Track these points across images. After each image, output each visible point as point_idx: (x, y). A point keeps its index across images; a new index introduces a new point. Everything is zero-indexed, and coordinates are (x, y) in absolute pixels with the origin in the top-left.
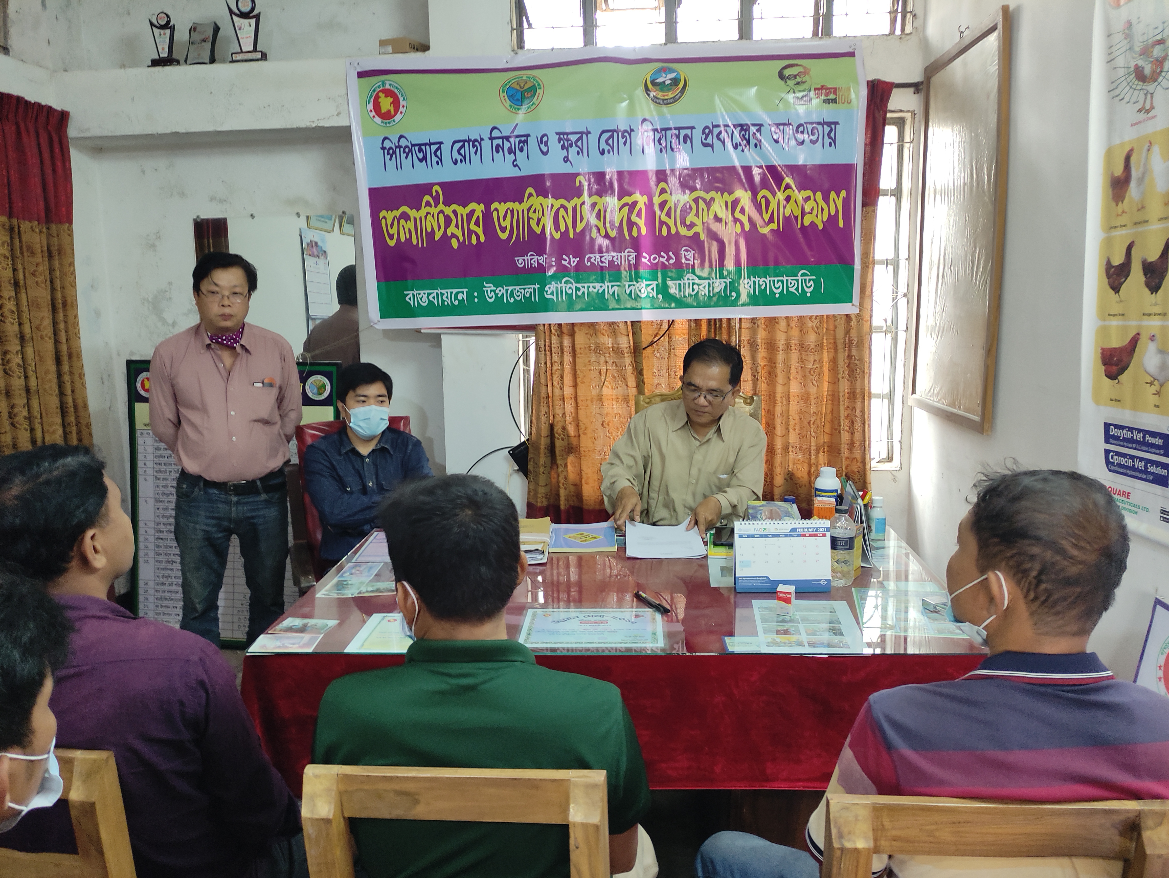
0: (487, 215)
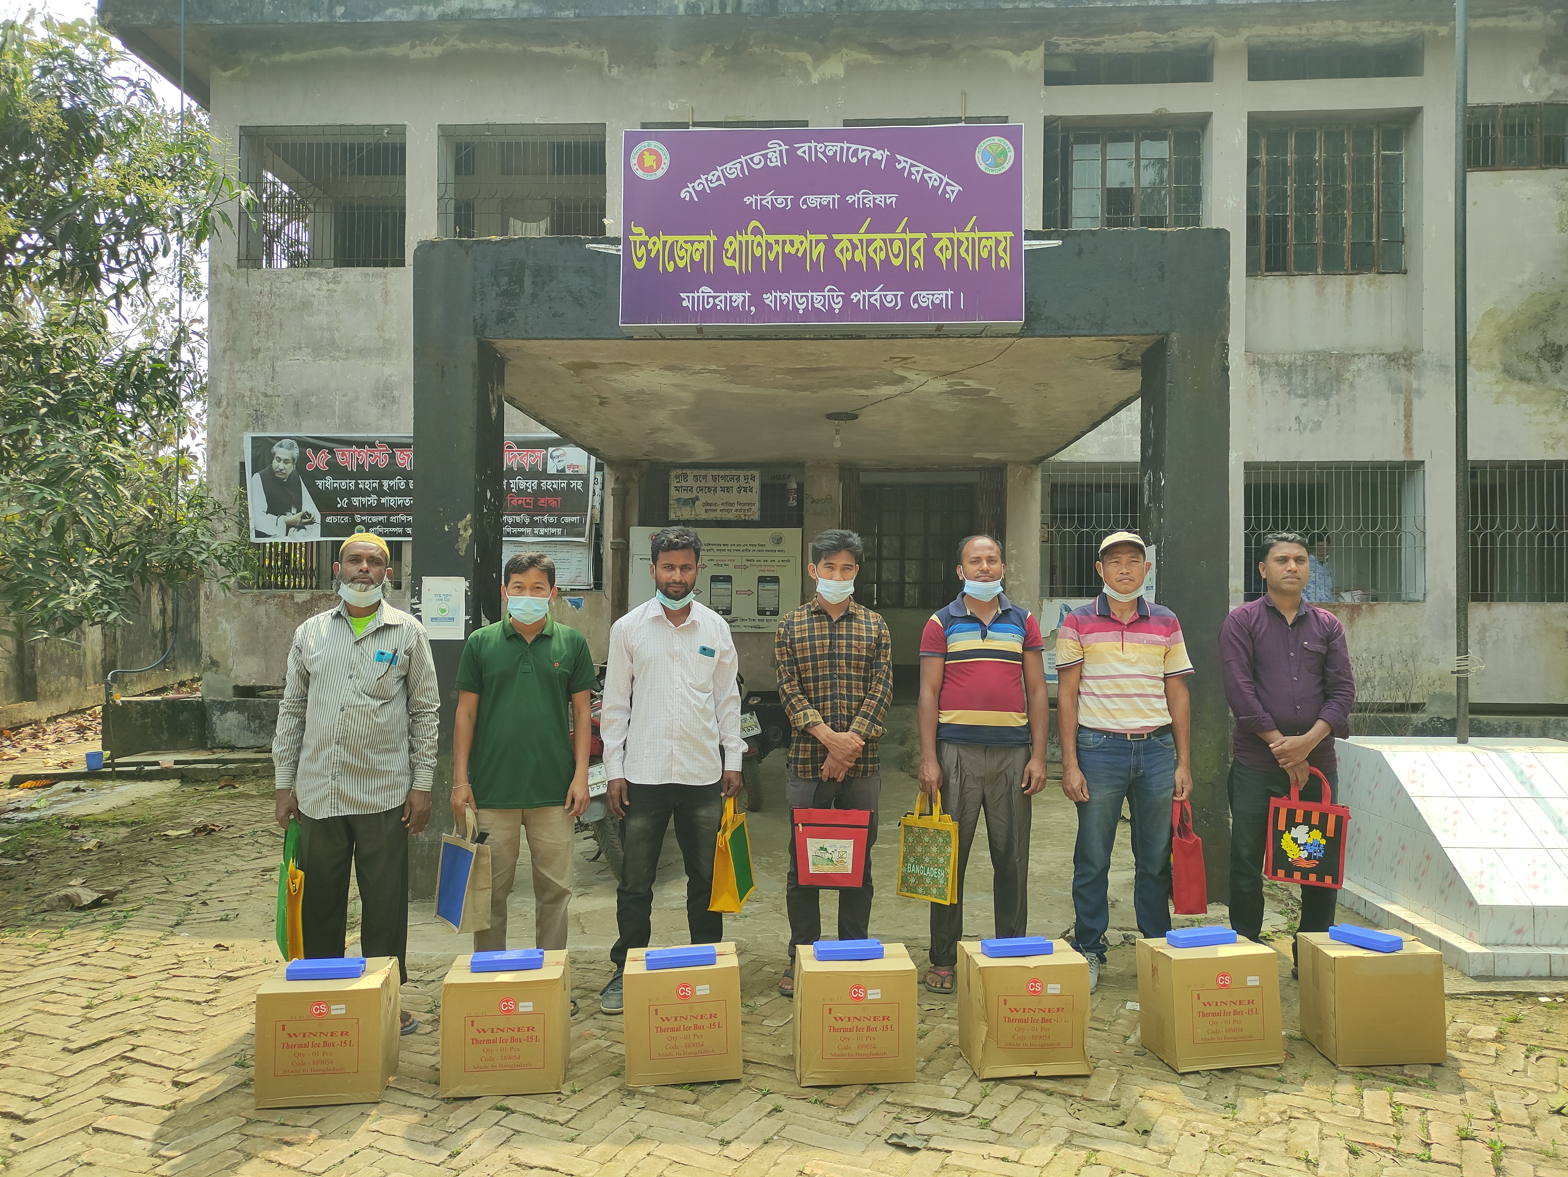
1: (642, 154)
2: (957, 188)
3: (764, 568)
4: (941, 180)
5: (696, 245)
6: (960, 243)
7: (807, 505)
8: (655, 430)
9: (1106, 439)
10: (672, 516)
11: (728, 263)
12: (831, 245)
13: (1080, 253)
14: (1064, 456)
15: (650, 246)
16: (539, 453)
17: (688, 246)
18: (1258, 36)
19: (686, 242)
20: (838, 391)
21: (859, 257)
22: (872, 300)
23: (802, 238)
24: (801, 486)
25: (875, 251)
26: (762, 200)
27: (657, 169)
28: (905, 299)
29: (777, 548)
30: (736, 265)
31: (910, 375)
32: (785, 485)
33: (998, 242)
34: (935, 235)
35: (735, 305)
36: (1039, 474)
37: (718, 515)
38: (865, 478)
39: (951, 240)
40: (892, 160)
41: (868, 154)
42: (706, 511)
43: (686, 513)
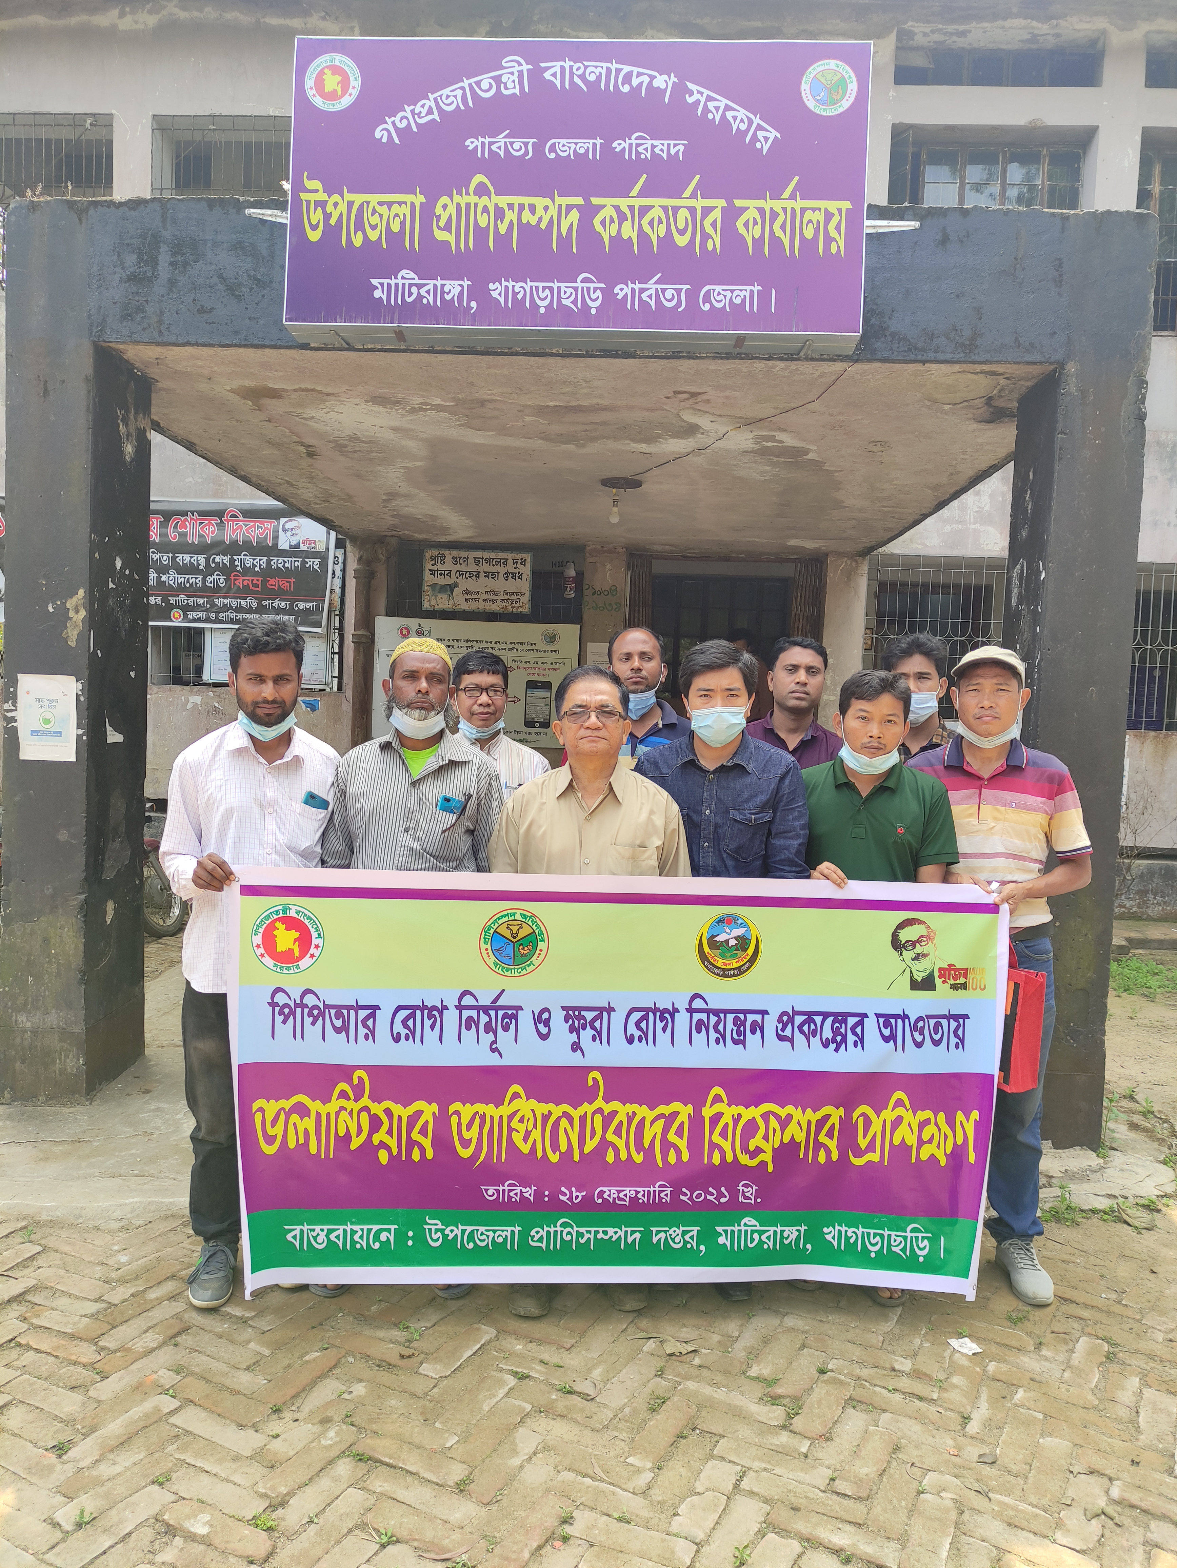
0: (442, 1119)
1: (321, 73)
2: (773, 134)
3: (533, 671)
4: (750, 122)
5: (395, 208)
6: (774, 215)
7: (588, 597)
8: (392, 496)
9: (948, 528)
10: (426, 605)
11: (441, 235)
12: (588, 212)
13: (944, 241)
14: (896, 548)
15: (330, 208)
16: (269, 525)
17: (383, 210)
18: (1160, 32)
19: (381, 204)
20: (611, 444)
21: (628, 231)
22: (644, 296)
23: (547, 201)
24: (580, 575)
25: (651, 224)
26: (490, 144)
27: (343, 95)
28: (692, 296)
29: (550, 648)
30: (451, 239)
31: (703, 422)
32: (562, 573)
33: (828, 216)
34: (738, 203)
35: (448, 297)
36: (865, 568)
37: (481, 606)
38: (659, 567)
39: (761, 211)
40: (680, 90)
41: (646, 80)
42: (467, 600)
43: (443, 603)
